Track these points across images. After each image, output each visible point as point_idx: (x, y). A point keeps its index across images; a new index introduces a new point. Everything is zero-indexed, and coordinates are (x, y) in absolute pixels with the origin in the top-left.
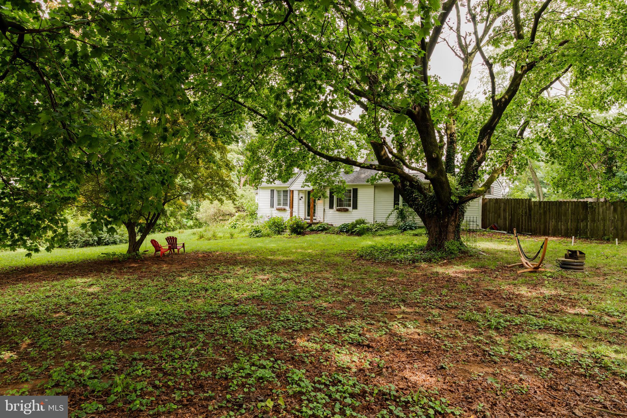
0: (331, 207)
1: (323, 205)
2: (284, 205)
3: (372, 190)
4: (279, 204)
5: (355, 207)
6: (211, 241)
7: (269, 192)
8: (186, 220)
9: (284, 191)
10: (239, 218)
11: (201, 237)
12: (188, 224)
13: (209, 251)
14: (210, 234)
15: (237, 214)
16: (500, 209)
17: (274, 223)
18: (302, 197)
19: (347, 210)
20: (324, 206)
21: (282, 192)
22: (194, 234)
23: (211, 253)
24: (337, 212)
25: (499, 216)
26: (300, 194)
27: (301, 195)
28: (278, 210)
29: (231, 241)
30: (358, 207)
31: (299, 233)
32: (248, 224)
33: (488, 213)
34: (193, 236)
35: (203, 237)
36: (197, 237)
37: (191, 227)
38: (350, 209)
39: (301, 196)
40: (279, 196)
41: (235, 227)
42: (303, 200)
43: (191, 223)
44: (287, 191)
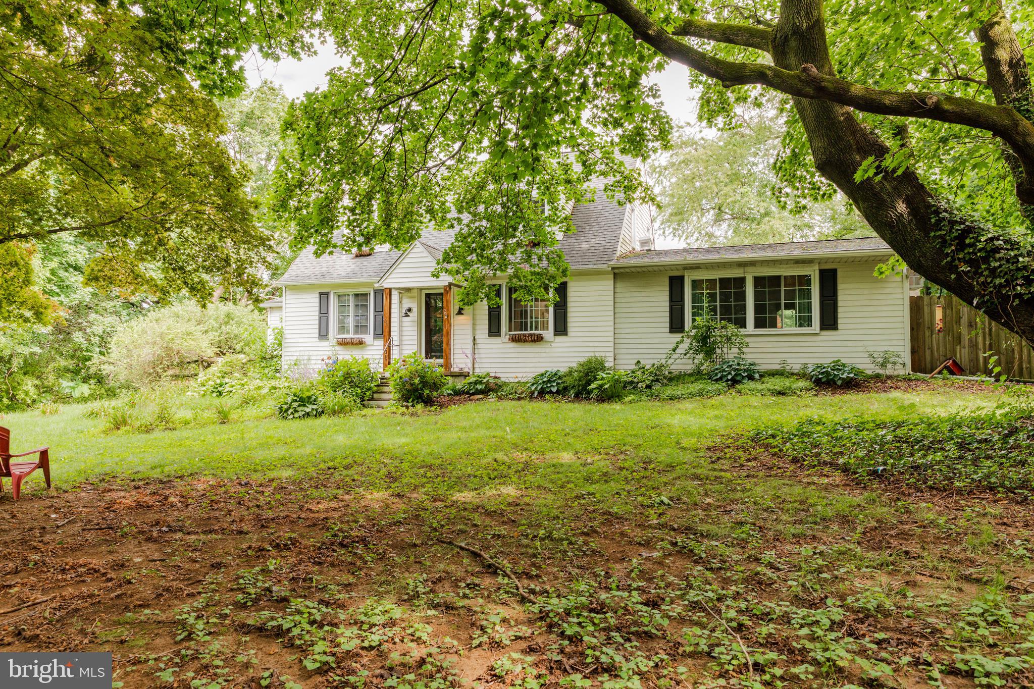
0: (494, 330)
1: (470, 327)
2: (356, 332)
3: (608, 284)
4: (342, 328)
5: (561, 329)
6: (157, 434)
7: (313, 300)
8: (71, 384)
9: (357, 295)
10: (229, 369)
11: (119, 424)
12: (77, 394)
13: (156, 474)
14: (148, 413)
15: (221, 360)
16: (958, 322)
17: (347, 376)
18: (410, 310)
19: (539, 339)
20: (474, 329)
21: (352, 299)
22: (93, 415)
23: (166, 483)
24: (512, 345)
25: (958, 339)
26: (404, 301)
27: (407, 304)
28: (343, 343)
29: (228, 433)
30: (569, 330)
31: (428, 402)
32: (258, 383)
33: (927, 333)
34: (90, 422)
35: (125, 423)
36: (103, 423)
37: (84, 400)
38: (548, 334)
39: (406, 306)
40: (342, 306)
41: (220, 393)
42: (414, 315)
43: (85, 389)
44: (366, 295)
